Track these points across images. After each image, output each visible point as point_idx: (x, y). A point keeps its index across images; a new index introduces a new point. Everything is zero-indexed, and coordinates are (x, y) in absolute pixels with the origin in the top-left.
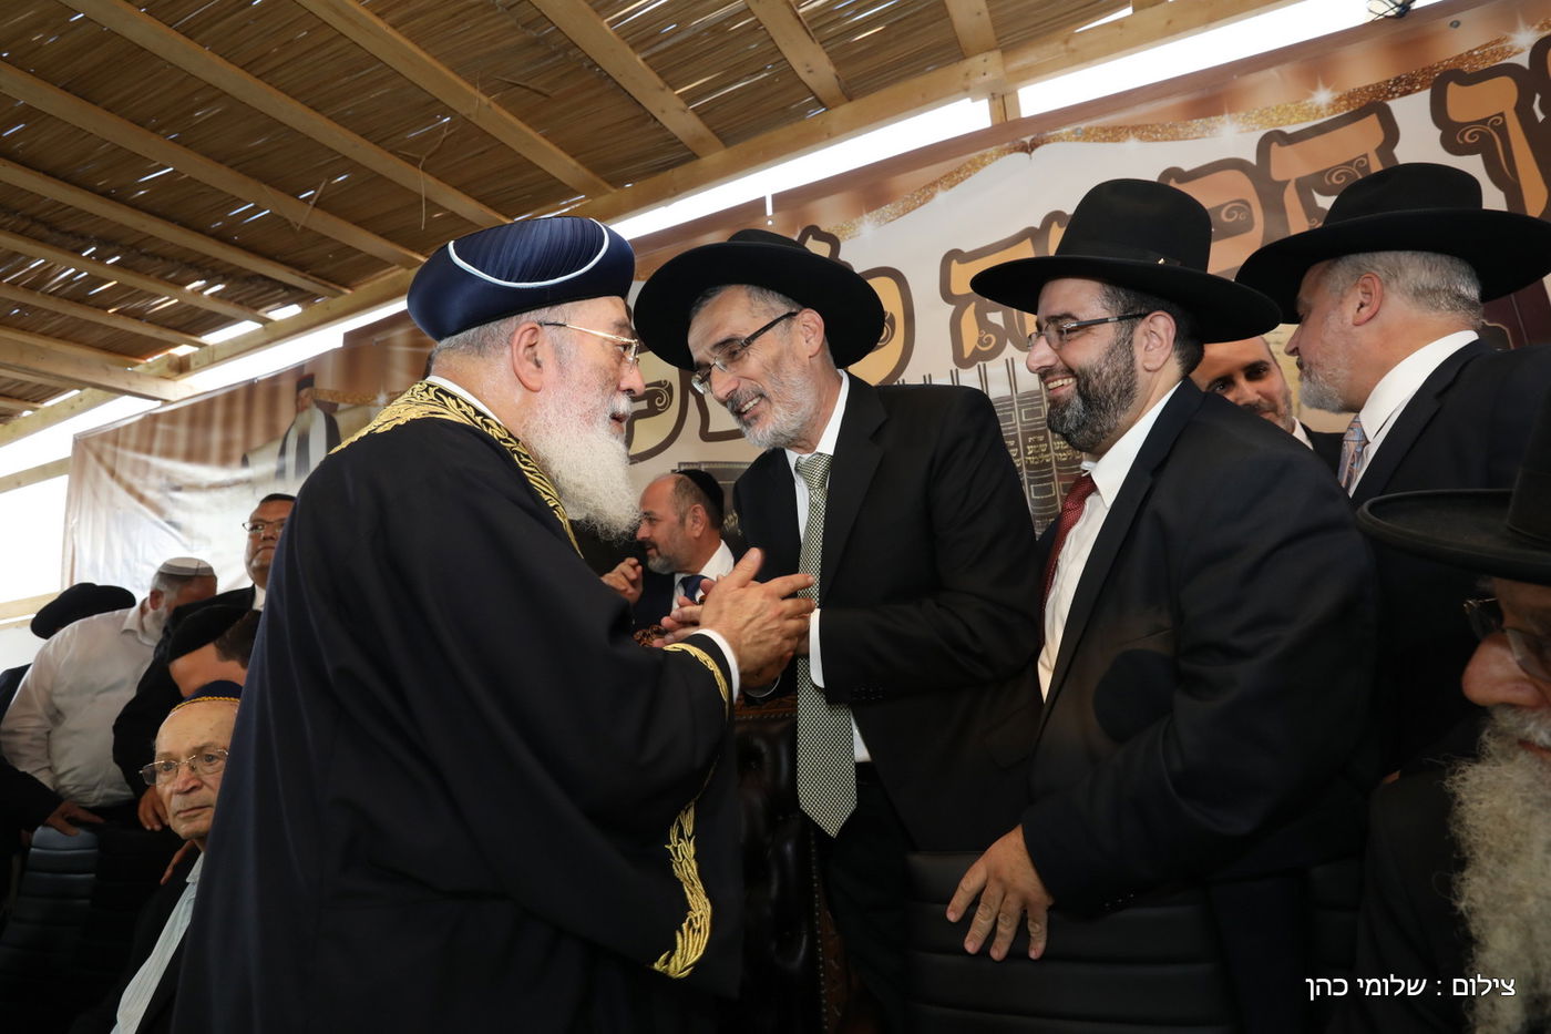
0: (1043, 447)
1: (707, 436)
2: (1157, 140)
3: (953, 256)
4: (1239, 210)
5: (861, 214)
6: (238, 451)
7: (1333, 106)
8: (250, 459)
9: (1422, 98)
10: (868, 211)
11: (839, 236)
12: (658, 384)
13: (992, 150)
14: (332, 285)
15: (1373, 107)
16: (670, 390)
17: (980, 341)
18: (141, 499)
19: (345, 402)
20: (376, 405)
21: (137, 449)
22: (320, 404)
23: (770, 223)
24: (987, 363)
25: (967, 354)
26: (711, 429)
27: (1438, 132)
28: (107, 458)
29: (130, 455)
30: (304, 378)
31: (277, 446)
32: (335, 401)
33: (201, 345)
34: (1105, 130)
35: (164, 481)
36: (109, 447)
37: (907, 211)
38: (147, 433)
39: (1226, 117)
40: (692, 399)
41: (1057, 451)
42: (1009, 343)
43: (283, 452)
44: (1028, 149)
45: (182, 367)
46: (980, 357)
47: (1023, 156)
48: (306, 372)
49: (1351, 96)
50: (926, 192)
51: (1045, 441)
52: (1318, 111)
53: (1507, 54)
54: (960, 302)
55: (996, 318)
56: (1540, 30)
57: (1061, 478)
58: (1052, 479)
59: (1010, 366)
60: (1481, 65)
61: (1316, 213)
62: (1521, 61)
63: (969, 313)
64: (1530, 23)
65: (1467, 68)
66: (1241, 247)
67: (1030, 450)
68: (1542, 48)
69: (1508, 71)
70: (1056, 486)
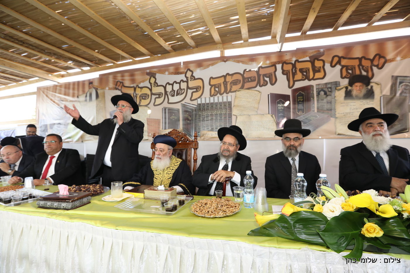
0: (222, 111)
1: (169, 103)
2: (244, 64)
3: (211, 78)
4: (254, 78)
5: (197, 68)
6: (76, 95)
7: (269, 64)
8: (79, 97)
9: (280, 65)
10: (199, 67)
11: (193, 71)
12: (161, 93)
13: (219, 61)
14: (97, 65)
15: (274, 65)
16: (163, 94)
17: (214, 93)
18: (54, 102)
19: (99, 88)
20: (106, 89)
21: (53, 92)
22: (94, 88)
23: (182, 67)
24: (215, 97)
25: (212, 95)
26: (170, 102)
27: (281, 71)
28: (45, 93)
29: (51, 93)
30: (91, 82)
31: (85, 95)
32: (97, 88)
33: (67, 72)
34: (237, 61)
35: (59, 99)
36: (46, 91)
37: (205, 69)
38: (55, 88)
39: (254, 62)
40: (166, 96)
41: (224, 112)
42: (218, 94)
43: (86, 96)
44: (225, 61)
45: (63, 76)
46: (214, 95)
47: (223, 63)
48: (91, 81)
49: (271, 63)
50: (208, 66)
51: (222, 110)
52: (267, 64)
53: (292, 61)
54: (212, 86)
55: (217, 89)
56: (296, 58)
57: (224, 116)
58: (222, 116)
59: (218, 97)
60: (289, 62)
61: (264, 80)
62: (293, 62)
63: (213, 88)
64: (295, 57)
65: (287, 62)
66: (254, 84)
67: (220, 111)
68: (296, 61)
69: (291, 63)
70: (223, 117)
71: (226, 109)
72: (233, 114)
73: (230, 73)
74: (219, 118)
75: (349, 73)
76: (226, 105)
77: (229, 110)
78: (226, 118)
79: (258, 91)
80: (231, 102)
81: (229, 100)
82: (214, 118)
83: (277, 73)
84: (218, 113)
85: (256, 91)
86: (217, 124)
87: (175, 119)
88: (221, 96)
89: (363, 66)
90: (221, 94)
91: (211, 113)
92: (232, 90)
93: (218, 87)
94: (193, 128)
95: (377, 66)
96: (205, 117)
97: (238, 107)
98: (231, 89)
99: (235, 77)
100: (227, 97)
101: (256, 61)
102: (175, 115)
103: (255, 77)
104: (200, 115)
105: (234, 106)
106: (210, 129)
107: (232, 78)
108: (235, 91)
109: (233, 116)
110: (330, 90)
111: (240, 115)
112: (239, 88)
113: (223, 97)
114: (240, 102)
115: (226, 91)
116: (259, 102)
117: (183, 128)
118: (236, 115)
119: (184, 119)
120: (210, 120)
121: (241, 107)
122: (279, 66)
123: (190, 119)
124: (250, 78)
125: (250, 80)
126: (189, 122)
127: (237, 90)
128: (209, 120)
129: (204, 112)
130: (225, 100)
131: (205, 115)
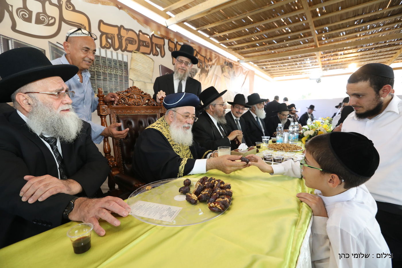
1: (15, 30)
2: (139, 23)
3: (102, 22)
17: (106, 44)
24: (107, 50)
25: (103, 45)
26: (19, 29)
34: (132, 15)
39: (148, 27)
41: (119, 73)
42: (112, 48)
44: (119, 8)
46: (106, 48)
49: (161, 35)
51: (117, 70)
52: (158, 35)
53: (174, 41)
54: (103, 33)
55: (110, 41)
56: (177, 40)
58: (118, 78)
59: (112, 52)
60: (172, 41)
61: (156, 50)
62: (175, 43)
63: (104, 37)
64: (176, 38)
65: (171, 40)
66: (148, 50)
67: (115, 71)
68: (177, 42)
69: (174, 43)
70: (119, 79)
71: (122, 70)
72: (129, 78)
73: (126, 27)
74: (113, 79)
75: (200, 65)
76: (121, 65)
77: (125, 72)
78: (122, 81)
79: (151, 59)
80: (127, 63)
81: (125, 60)
82: (108, 78)
83: (165, 46)
84: (112, 73)
85: (150, 58)
88: (116, 52)
89: (205, 63)
90: (116, 50)
91: (104, 70)
92: (128, 49)
93: (111, 39)
95: (210, 65)
96: (95, 75)
97: (134, 70)
98: (126, 47)
99: (131, 35)
100: (123, 55)
101: (150, 26)
103: (148, 43)
105: (130, 69)
107: (127, 34)
108: (131, 52)
109: (129, 80)
110: (193, 73)
111: (137, 81)
112: (135, 50)
113: (117, 54)
114: (137, 66)
115: (120, 47)
116: (153, 71)
118: (133, 79)
120: (103, 80)
121: (137, 72)
122: (166, 41)
124: (145, 42)
125: (145, 44)
127: (133, 51)
128: (101, 80)
129: (93, 68)
130: (120, 59)
131: (94, 72)
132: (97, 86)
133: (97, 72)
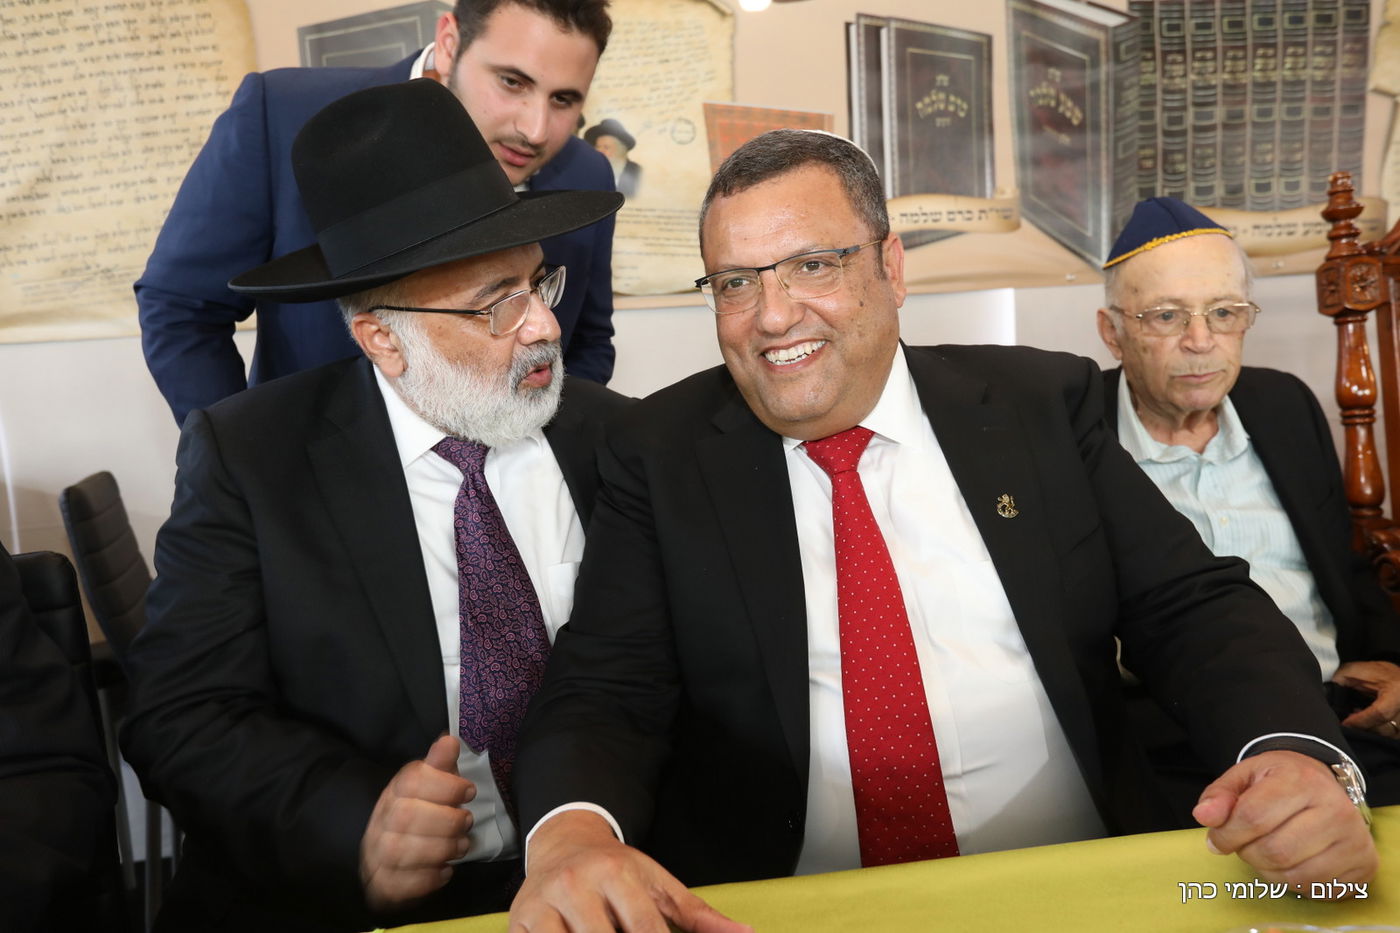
41: (1315, 68)
51: (1305, 54)
57: (1314, 100)
58: (1302, 99)
67: (1289, 62)
70: (1307, 107)
71: (1334, 43)
72: (1371, 85)
74: (1279, 112)
77: (1351, 51)
78: (1328, 111)
82: (1250, 110)
84: (1274, 77)
86: (1269, 158)
87: (954, 114)
91: (1231, 72)
94: (1098, 187)
96: (1184, 108)
102: (954, 88)
104: (1152, 87)
106: (1220, 191)
109: (1372, 101)
117: (1023, 186)
118: (1394, 89)
119: (1026, 114)
120: (1226, 126)
123: (1076, 117)
126: (1065, 139)
128: (1213, 128)
129: (1179, 70)
131: (1183, 91)
132: (1194, 166)
133: (1196, 88)
